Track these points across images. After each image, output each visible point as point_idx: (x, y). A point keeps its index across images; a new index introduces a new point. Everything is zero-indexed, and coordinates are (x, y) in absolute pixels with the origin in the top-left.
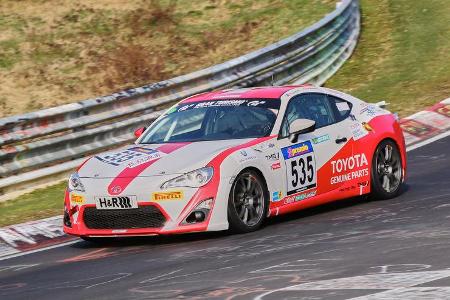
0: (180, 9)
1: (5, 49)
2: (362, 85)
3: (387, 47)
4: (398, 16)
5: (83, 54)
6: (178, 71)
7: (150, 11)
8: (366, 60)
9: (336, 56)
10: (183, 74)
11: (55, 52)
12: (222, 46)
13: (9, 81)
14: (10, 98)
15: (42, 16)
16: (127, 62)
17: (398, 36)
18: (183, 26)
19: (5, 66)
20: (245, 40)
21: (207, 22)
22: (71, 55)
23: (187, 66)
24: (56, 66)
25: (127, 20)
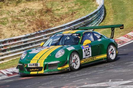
0: (54, 8)
1: (4, 20)
3: (112, 19)
4: (115, 10)
5: (26, 21)
6: (53, 26)
7: (45, 9)
8: (106, 23)
9: (97, 22)
10: (54, 27)
11: (19, 21)
12: (66, 19)
13: (5, 29)
14: (6, 33)
15: (15, 10)
16: (39, 23)
17: (115, 16)
18: (54, 13)
19: (4, 24)
20: (72, 17)
21: (61, 12)
22: (23, 21)
23: (56, 25)
24: (19, 24)
25: (39, 12)
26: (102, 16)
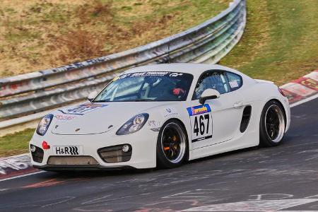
0: (116, 5)
2: (247, 63)
3: (265, 35)
4: (274, 13)
5: (44, 36)
6: (113, 50)
7: (94, 6)
8: (250, 45)
9: (228, 42)
10: (117, 52)
11: (24, 35)
12: (146, 32)
15: (14, 7)
16: (76, 43)
17: (274, 28)
18: (117, 17)
20: (163, 29)
21: (135, 15)
22: (35, 37)
23: (120, 47)
24: (24, 44)
25: (77, 12)
26: (240, 28)
